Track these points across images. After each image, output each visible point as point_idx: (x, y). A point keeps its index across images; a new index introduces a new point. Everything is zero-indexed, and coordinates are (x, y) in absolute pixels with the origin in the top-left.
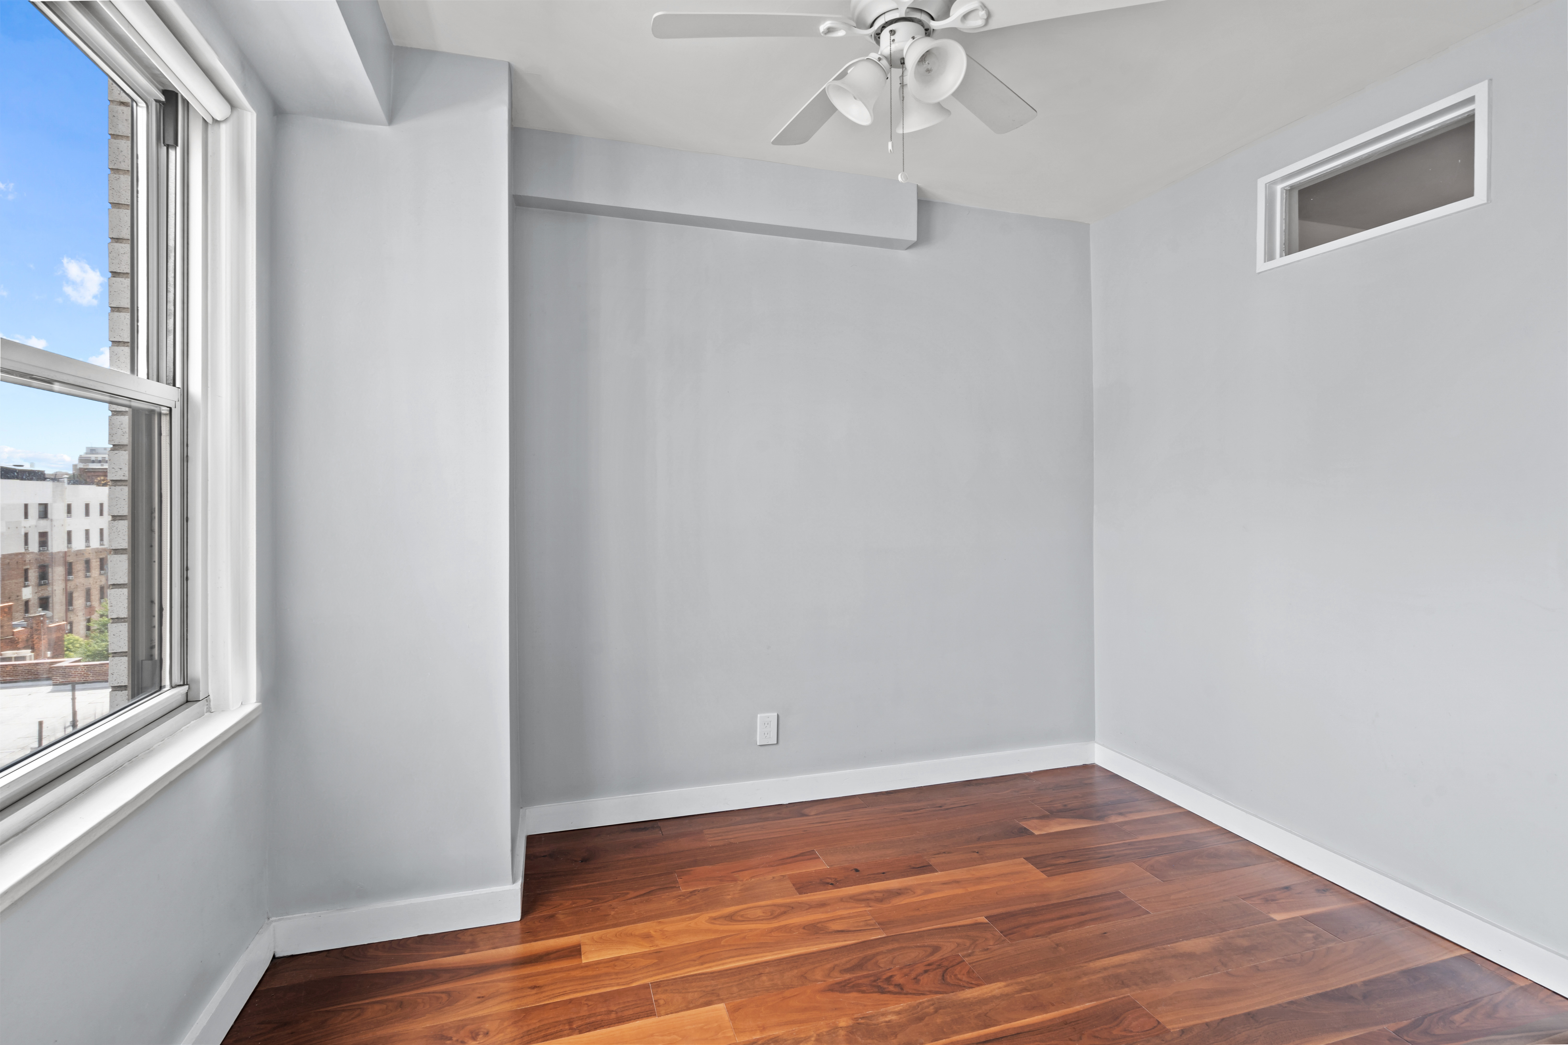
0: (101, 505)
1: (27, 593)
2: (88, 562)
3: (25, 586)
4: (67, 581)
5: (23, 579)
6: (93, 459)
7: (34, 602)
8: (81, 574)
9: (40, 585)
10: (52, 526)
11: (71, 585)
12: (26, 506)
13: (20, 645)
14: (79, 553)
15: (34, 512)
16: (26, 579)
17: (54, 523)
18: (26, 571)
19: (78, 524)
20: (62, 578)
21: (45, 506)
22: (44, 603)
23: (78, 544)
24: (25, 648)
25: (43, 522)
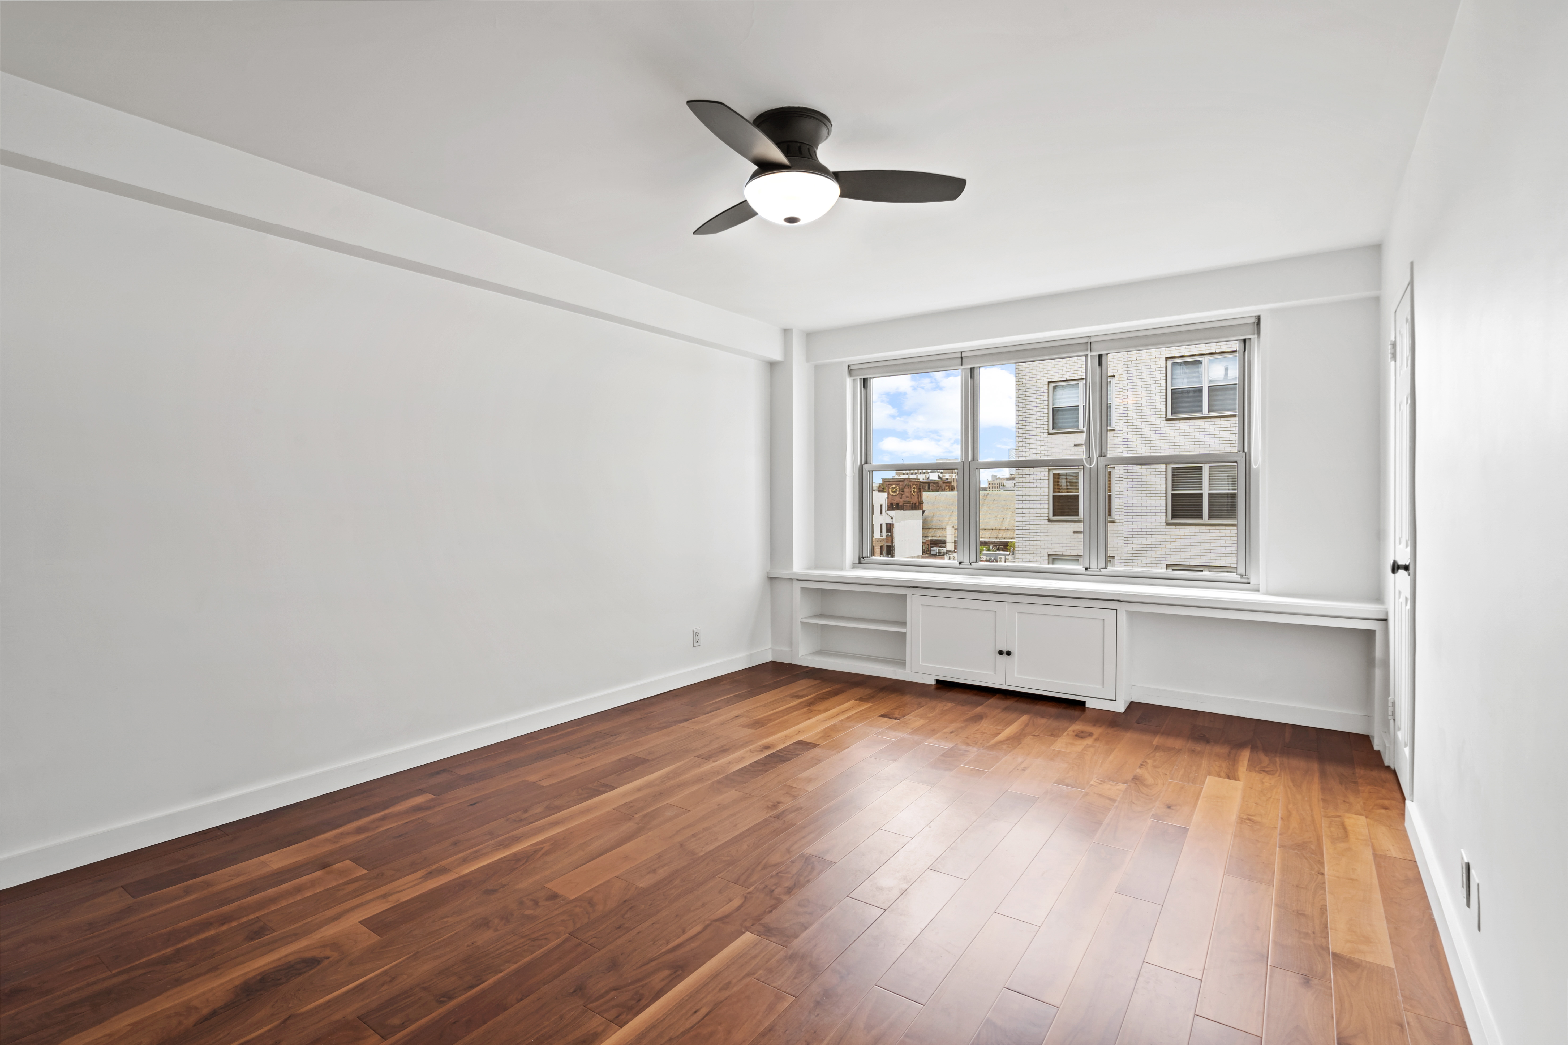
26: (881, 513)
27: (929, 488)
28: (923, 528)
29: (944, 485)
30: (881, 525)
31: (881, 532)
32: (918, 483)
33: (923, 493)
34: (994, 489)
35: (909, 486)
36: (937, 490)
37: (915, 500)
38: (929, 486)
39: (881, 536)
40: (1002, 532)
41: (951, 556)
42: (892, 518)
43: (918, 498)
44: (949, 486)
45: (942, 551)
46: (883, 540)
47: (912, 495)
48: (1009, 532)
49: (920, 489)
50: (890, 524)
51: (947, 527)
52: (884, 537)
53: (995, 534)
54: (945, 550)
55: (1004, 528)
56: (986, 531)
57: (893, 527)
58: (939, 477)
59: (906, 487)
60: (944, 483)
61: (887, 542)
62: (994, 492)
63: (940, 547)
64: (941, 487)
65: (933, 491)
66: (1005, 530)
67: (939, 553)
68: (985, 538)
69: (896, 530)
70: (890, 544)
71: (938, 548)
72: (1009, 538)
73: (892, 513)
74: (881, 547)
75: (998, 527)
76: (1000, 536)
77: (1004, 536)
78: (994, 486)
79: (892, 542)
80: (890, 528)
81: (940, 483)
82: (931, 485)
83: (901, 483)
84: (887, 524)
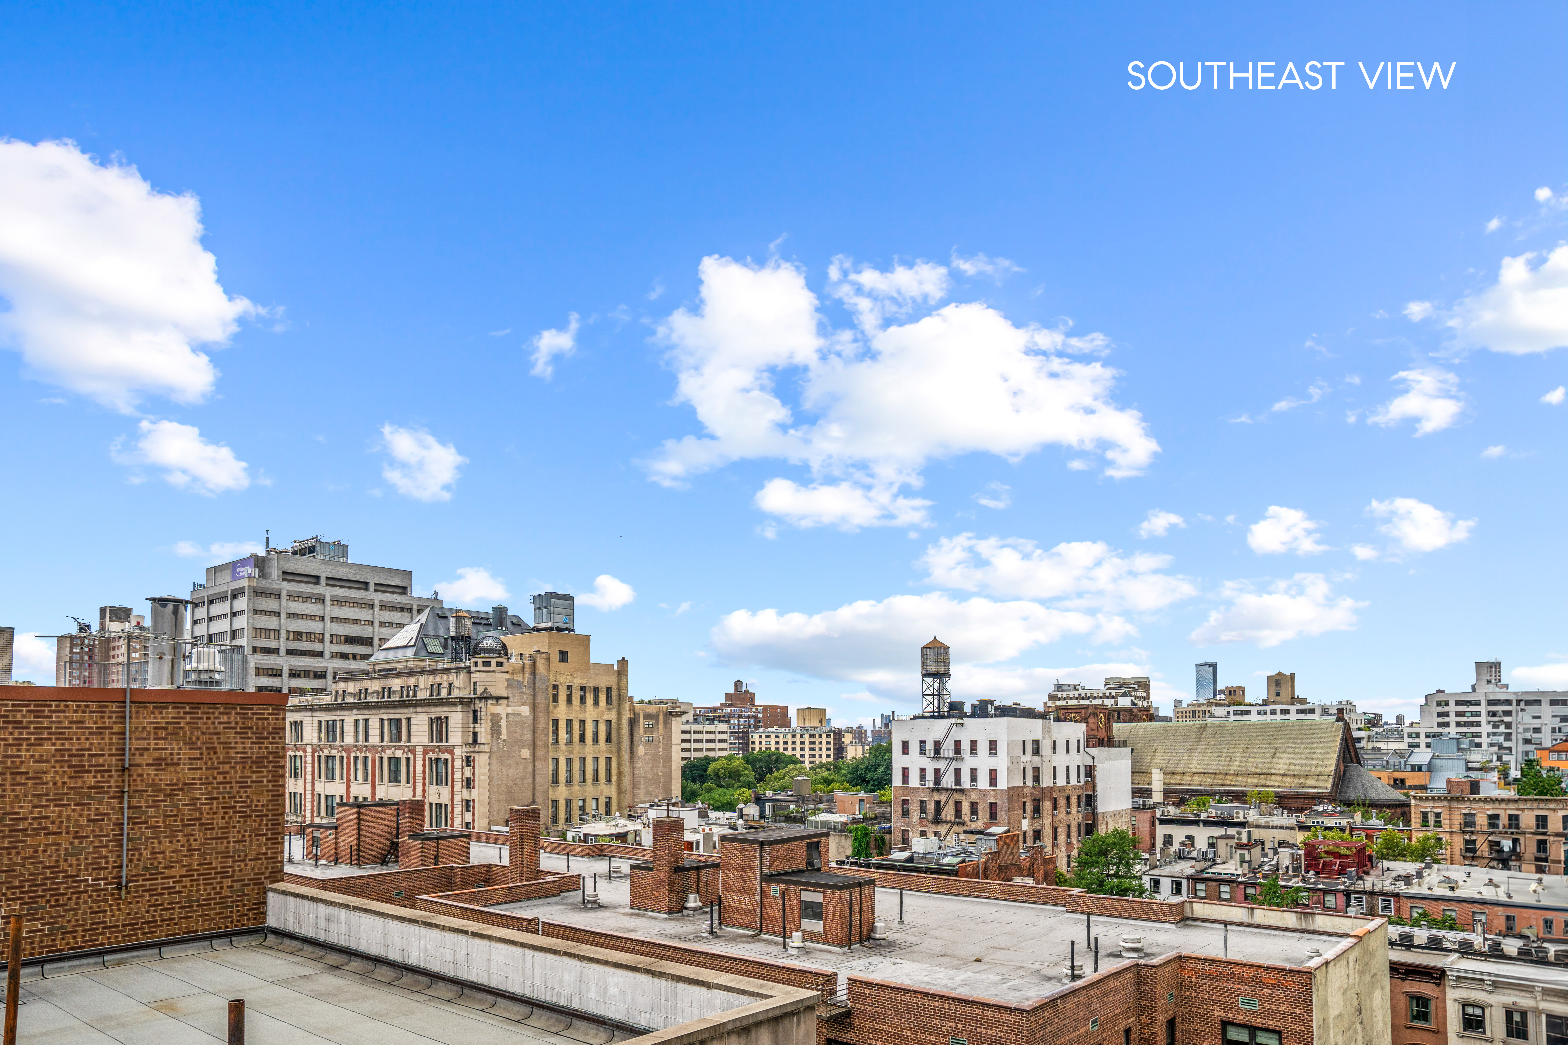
0: (1078, 741)
1: (1025, 825)
2: (1068, 798)
3: (1024, 818)
4: (1053, 815)
5: (1022, 811)
6: (1059, 696)
7: (1030, 835)
8: (1063, 810)
9: (1033, 818)
10: (1042, 762)
11: (1056, 819)
12: (1024, 741)
13: (1025, 873)
14: (1062, 789)
15: (1029, 748)
16: (1024, 812)
17: (1044, 759)
18: (1024, 803)
19: (1061, 760)
20: (1050, 812)
21: (1036, 742)
22: (1037, 835)
23: (1061, 781)
24: (1028, 876)
25: (1037, 759)
26: (1078, 751)
27: (1119, 718)
28: (1133, 772)
29: (1140, 714)
30: (1079, 767)
31: (1079, 777)
32: (1107, 711)
33: (1114, 724)
34: (1180, 720)
35: (1095, 715)
36: (1131, 721)
37: (1102, 734)
38: (1119, 714)
39: (1079, 782)
40: (1229, 777)
41: (1166, 809)
42: (1093, 758)
43: (1106, 731)
44: (1147, 716)
45: (1147, 803)
46: (1081, 787)
47: (1099, 727)
48: (1240, 777)
49: (1109, 719)
50: (1090, 766)
51: (1154, 771)
52: (1083, 783)
53: (1219, 780)
54: (1152, 801)
55: (1232, 772)
56: (1207, 777)
57: (1095, 770)
58: (1133, 703)
59: (1092, 716)
60: (1140, 711)
61: (1086, 790)
62: (1185, 723)
63: (1144, 797)
64: (1136, 716)
65: (1125, 721)
66: (1234, 774)
67: (1144, 805)
68: (1206, 785)
69: (1099, 774)
70: (1091, 793)
71: (1141, 800)
72: (1241, 786)
73: (1093, 751)
74: (1079, 797)
75: (1224, 770)
76: (1228, 782)
77: (1233, 783)
78: (1184, 714)
79: (1094, 790)
80: (1090, 771)
81: (1135, 710)
82: (1122, 713)
83: (1083, 711)
84: (1086, 766)
